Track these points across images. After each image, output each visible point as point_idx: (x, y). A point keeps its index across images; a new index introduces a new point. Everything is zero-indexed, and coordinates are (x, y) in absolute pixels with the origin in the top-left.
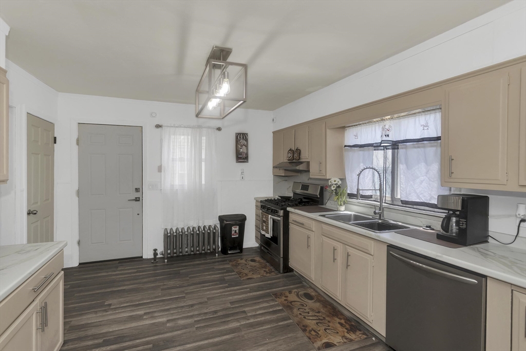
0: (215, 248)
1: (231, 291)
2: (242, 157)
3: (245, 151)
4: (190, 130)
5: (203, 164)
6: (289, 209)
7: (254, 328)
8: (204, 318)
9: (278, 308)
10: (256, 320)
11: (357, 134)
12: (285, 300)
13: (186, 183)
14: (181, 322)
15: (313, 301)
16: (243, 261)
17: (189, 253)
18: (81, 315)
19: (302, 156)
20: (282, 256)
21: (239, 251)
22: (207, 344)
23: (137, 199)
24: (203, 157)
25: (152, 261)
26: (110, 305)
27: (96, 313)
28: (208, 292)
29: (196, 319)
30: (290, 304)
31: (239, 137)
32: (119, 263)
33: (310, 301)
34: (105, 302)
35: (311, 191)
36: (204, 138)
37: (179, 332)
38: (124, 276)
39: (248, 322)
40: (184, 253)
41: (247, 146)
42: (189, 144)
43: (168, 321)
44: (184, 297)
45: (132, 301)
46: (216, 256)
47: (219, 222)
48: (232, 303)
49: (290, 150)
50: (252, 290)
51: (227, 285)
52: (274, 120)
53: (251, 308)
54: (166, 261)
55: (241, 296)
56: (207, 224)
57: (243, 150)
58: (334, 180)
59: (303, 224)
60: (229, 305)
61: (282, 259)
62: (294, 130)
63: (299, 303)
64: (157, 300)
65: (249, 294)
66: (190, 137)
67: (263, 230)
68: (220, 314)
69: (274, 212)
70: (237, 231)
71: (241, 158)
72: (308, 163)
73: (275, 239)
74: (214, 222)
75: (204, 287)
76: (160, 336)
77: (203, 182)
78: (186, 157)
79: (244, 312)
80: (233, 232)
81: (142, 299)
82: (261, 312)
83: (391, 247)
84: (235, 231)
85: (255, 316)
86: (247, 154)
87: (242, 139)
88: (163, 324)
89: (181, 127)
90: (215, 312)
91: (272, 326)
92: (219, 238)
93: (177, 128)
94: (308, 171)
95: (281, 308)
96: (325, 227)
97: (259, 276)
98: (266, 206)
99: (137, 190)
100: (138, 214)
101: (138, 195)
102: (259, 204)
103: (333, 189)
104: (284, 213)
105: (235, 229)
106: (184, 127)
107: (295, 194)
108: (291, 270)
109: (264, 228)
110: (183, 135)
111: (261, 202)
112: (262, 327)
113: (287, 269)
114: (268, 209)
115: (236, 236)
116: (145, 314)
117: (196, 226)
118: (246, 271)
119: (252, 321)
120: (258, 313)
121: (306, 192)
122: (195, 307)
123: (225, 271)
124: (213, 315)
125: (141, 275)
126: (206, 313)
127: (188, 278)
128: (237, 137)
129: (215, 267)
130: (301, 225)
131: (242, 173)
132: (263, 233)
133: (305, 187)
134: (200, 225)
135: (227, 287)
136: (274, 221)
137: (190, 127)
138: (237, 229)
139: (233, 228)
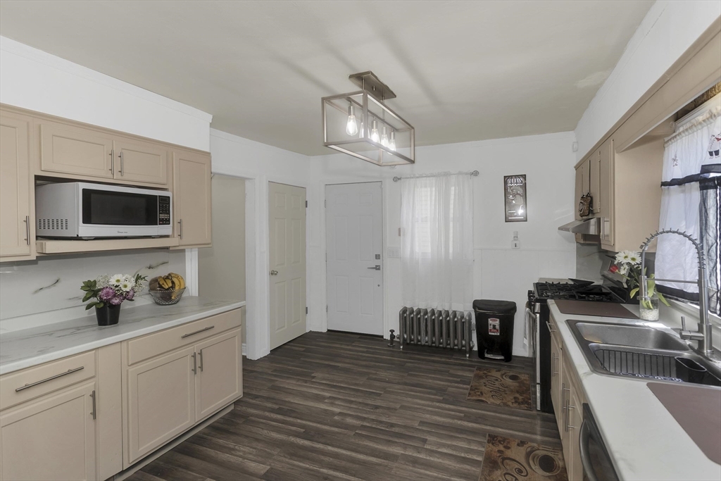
0: (465, 345)
1: (438, 407)
2: (514, 213)
3: (521, 203)
5: (451, 225)
6: (548, 302)
7: (413, 466)
8: (374, 426)
9: (475, 457)
10: (428, 458)
11: (676, 157)
12: (499, 451)
14: (349, 420)
15: (548, 474)
16: (498, 375)
17: (430, 343)
18: (288, 378)
20: (538, 380)
21: (506, 358)
22: (347, 455)
23: (377, 268)
25: (389, 344)
26: (314, 377)
27: (298, 380)
28: (410, 399)
29: (365, 424)
30: (499, 460)
32: (360, 338)
33: (540, 472)
34: (313, 373)
36: (452, 189)
37: (336, 430)
38: (351, 353)
39: (415, 455)
40: (423, 343)
43: (340, 414)
44: (379, 395)
45: (333, 381)
46: (466, 357)
47: (473, 309)
48: (422, 423)
50: (467, 417)
51: (441, 398)
53: (439, 440)
54: (402, 347)
55: (442, 419)
57: (516, 202)
60: (416, 424)
61: (538, 387)
62: (589, 163)
63: (517, 466)
64: (353, 387)
65: (456, 420)
68: (396, 430)
70: (498, 327)
71: (512, 215)
72: (599, 221)
75: (412, 391)
76: (319, 426)
79: (425, 441)
80: (490, 328)
81: (341, 382)
82: (444, 450)
85: (432, 452)
87: (514, 184)
88: (334, 414)
90: (392, 425)
91: (440, 476)
95: (480, 459)
97: (498, 402)
99: (378, 257)
100: (379, 286)
101: (378, 262)
103: (622, 272)
104: (541, 308)
107: (604, 277)
112: (426, 470)
115: (496, 334)
116: (330, 398)
118: (485, 389)
119: (422, 456)
120: (439, 450)
122: (378, 410)
123: (459, 380)
124: (387, 427)
125: (364, 356)
126: (381, 422)
127: (406, 374)
128: (506, 183)
129: (451, 371)
131: (515, 238)
135: (439, 401)
137: (434, 176)
138: (497, 323)
139: (490, 321)
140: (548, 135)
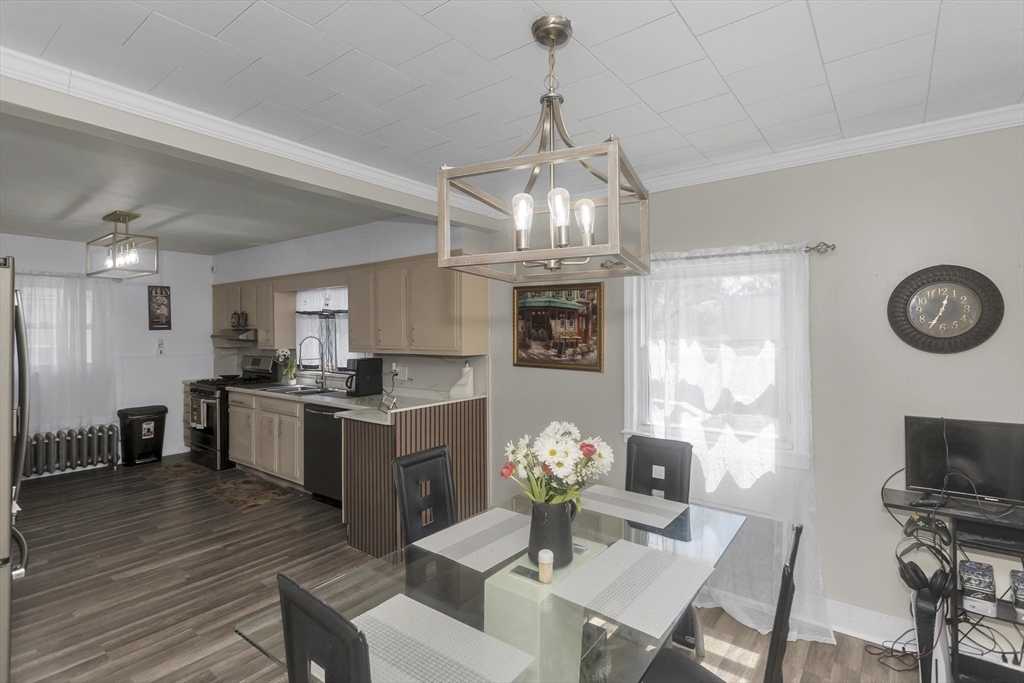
0: (112, 458)
2: (159, 322)
3: (165, 313)
4: (62, 281)
5: (89, 333)
6: (227, 388)
11: (305, 300)
12: (216, 489)
13: (55, 363)
15: (251, 485)
16: (161, 469)
19: (250, 321)
20: (219, 448)
21: (155, 459)
24: (89, 320)
31: (154, 292)
35: (262, 366)
36: (89, 294)
41: (169, 306)
42: (61, 303)
46: (113, 470)
47: (118, 419)
49: (235, 313)
52: (215, 269)
56: (97, 423)
57: (163, 311)
58: (282, 351)
59: (242, 403)
61: (219, 453)
62: (240, 289)
63: (233, 488)
66: (62, 292)
67: (193, 421)
69: (210, 395)
70: (152, 430)
71: (157, 323)
72: (256, 331)
73: (209, 430)
74: (108, 419)
77: (89, 360)
78: (55, 322)
80: (144, 432)
83: (308, 406)
84: (149, 430)
86: (169, 318)
87: (158, 294)
89: (44, 275)
92: (120, 444)
93: (37, 278)
94: (255, 341)
96: (264, 401)
97: (185, 478)
98: (198, 390)
102: (189, 389)
103: (282, 360)
104: (221, 394)
105: (148, 427)
106: (52, 276)
107: (245, 371)
108: (233, 465)
109: (195, 418)
110: (50, 287)
111: (192, 384)
113: (228, 464)
114: (201, 392)
115: (150, 436)
117: (75, 428)
118: (165, 477)
121: (257, 367)
123: (130, 481)
128: (150, 293)
129: (113, 480)
130: (241, 404)
131: (160, 345)
132: (193, 425)
133: (256, 361)
134: (84, 425)
136: (209, 406)
137: (63, 276)
138: (151, 425)
139: (145, 426)
140: (189, 254)
